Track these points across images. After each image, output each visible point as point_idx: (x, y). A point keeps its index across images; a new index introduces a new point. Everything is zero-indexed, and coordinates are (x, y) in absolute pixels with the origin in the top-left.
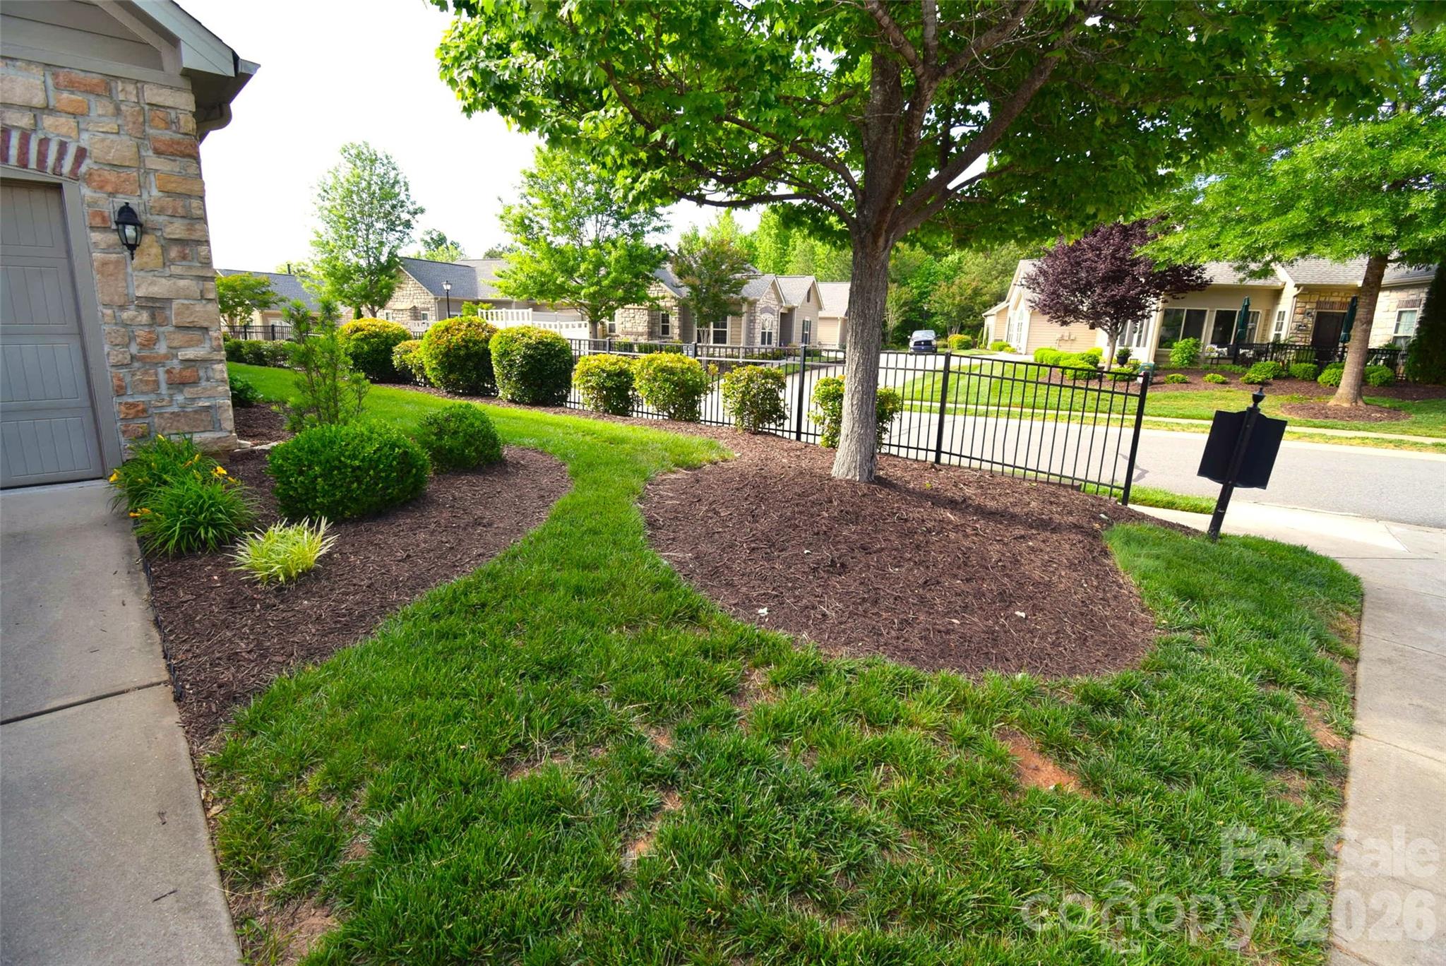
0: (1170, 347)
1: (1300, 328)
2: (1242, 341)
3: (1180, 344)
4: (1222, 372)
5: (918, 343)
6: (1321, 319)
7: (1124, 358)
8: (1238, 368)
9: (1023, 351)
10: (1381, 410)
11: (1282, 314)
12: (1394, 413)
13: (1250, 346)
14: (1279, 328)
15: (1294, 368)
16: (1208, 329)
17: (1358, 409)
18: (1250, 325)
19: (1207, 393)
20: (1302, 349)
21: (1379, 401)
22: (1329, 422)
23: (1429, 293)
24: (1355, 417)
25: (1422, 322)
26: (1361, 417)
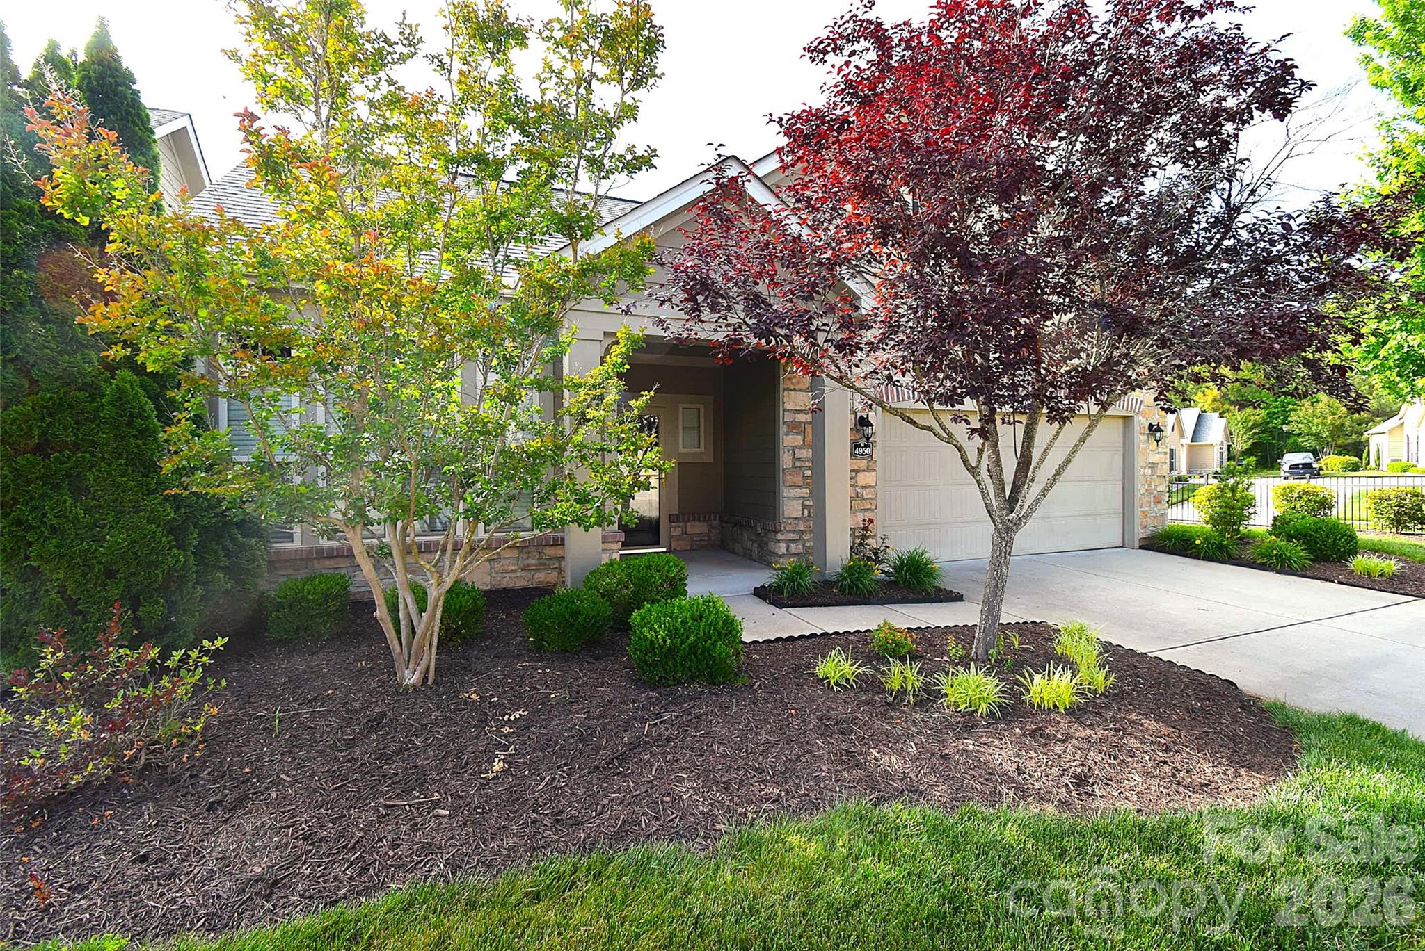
5: (1294, 467)
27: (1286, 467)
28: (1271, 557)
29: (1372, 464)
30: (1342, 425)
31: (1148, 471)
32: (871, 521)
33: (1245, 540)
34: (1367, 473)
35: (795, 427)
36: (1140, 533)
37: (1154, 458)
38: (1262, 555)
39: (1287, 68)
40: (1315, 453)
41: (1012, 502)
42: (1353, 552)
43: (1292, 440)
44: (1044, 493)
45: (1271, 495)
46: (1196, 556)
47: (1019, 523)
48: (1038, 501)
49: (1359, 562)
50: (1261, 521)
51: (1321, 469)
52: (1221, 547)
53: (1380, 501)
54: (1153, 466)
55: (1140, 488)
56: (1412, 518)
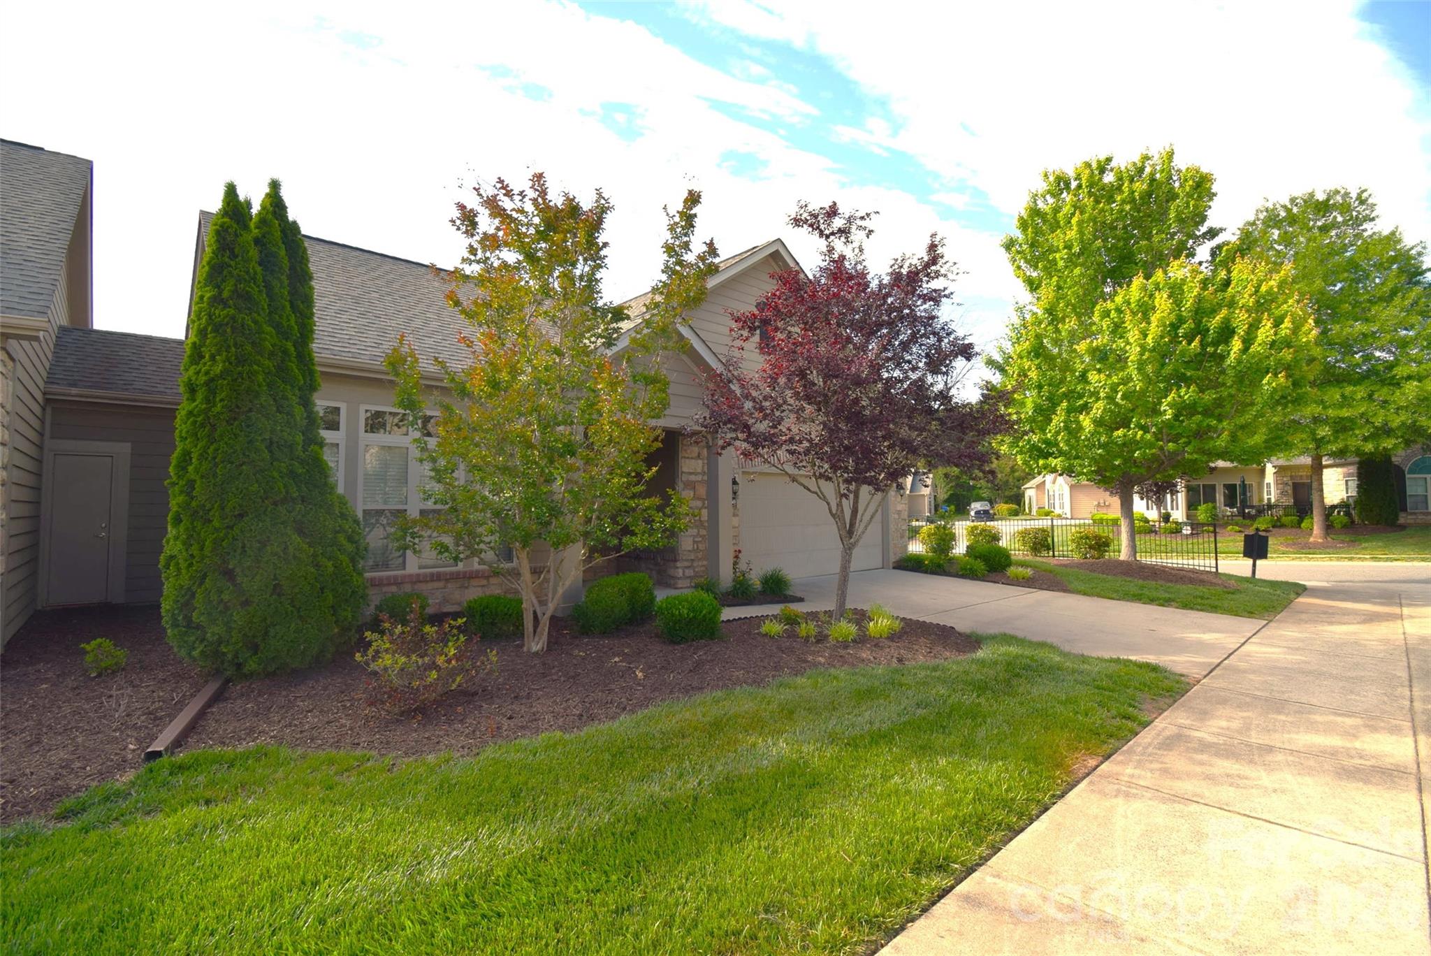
0: (1196, 509)
1: (1283, 493)
2: (1244, 504)
3: (1202, 507)
4: (1237, 524)
5: (978, 513)
6: (1296, 487)
7: (1166, 518)
8: (1247, 522)
9: (1069, 516)
10: (1343, 542)
11: (1268, 485)
12: (1352, 543)
13: (1252, 507)
14: (1269, 493)
15: (1285, 520)
16: (1220, 497)
17: (1328, 542)
18: (1248, 494)
19: (1230, 538)
20: (1286, 508)
21: (1342, 537)
22: (1311, 551)
23: (1358, 469)
24: (1327, 547)
25: (1359, 487)
26: (1332, 547)
27: (972, 513)
28: (966, 569)
29: (1027, 510)
30: (1007, 481)
31: (896, 516)
32: (740, 551)
33: (952, 561)
34: (1023, 517)
35: (691, 485)
36: (893, 559)
37: (899, 507)
38: (962, 569)
39: (970, 346)
40: (991, 502)
41: (850, 533)
42: (1009, 564)
43: (975, 492)
44: (866, 527)
45: (965, 532)
46: (926, 572)
47: (854, 545)
48: (863, 532)
49: (1012, 571)
50: (960, 548)
51: (995, 514)
52: (939, 566)
53: (1024, 534)
54: (899, 512)
55: (892, 527)
56: (1043, 546)
